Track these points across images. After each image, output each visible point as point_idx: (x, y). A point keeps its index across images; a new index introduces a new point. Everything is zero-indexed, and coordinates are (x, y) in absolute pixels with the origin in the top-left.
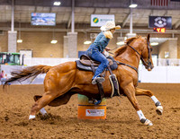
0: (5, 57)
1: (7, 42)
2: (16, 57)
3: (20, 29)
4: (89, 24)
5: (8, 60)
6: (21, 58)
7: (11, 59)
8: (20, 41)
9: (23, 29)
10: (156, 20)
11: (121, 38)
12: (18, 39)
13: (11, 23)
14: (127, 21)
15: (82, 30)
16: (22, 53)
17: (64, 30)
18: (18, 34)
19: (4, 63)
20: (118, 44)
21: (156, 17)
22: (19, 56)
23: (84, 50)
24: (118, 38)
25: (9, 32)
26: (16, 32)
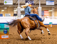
4: (3, 4)
10: (28, 2)
11: (15, 9)
14: (17, 3)
21: (28, 1)
23: (2, 13)
24: (14, 9)
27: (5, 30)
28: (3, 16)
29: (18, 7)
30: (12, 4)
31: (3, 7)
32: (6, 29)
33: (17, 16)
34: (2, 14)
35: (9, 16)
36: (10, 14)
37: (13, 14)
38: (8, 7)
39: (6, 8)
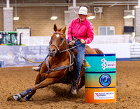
1: (3, 19)
2: (13, 36)
3: (16, 5)
6: (18, 37)
7: (8, 38)
8: (17, 18)
9: (20, 5)
11: (128, 11)
12: (14, 16)
15: (85, 4)
16: (19, 31)
17: (65, 4)
18: (14, 11)
22: (16, 35)
24: (125, 11)
25: (4, 8)
26: (12, 8)
29: (136, 7)
31: (91, 6)
33: (134, 34)
35: (111, 33)
36: (112, 28)
37: (121, 29)
38: (108, 6)
39: (100, 10)
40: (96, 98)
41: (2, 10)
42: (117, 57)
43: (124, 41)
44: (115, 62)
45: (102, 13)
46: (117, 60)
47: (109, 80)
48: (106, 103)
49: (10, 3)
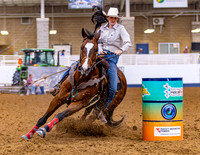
0: (33, 56)
1: (36, 33)
2: (49, 55)
3: (53, 15)
5: (37, 60)
6: (56, 56)
7: (42, 57)
8: (53, 32)
9: (58, 15)
11: (198, 23)
12: (50, 29)
13: (40, 6)
15: (141, 14)
18: (50, 22)
19: (33, 63)
20: (193, 31)
22: (53, 53)
23: (145, 42)
24: (193, 23)
25: (38, 19)
26: (48, 19)
27: (169, 106)
28: (151, 52)
30: (186, 5)
31: (149, 17)
32: (169, 102)
34: (147, 45)
35: (174, 51)
36: (176, 45)
38: (171, 17)
39: (161, 22)
40: (157, 134)
41: (35, 22)
42: (185, 81)
43: (192, 62)
44: (181, 89)
45: (164, 26)
46: (185, 85)
47: (174, 111)
48: (170, 141)
49: (45, 12)
